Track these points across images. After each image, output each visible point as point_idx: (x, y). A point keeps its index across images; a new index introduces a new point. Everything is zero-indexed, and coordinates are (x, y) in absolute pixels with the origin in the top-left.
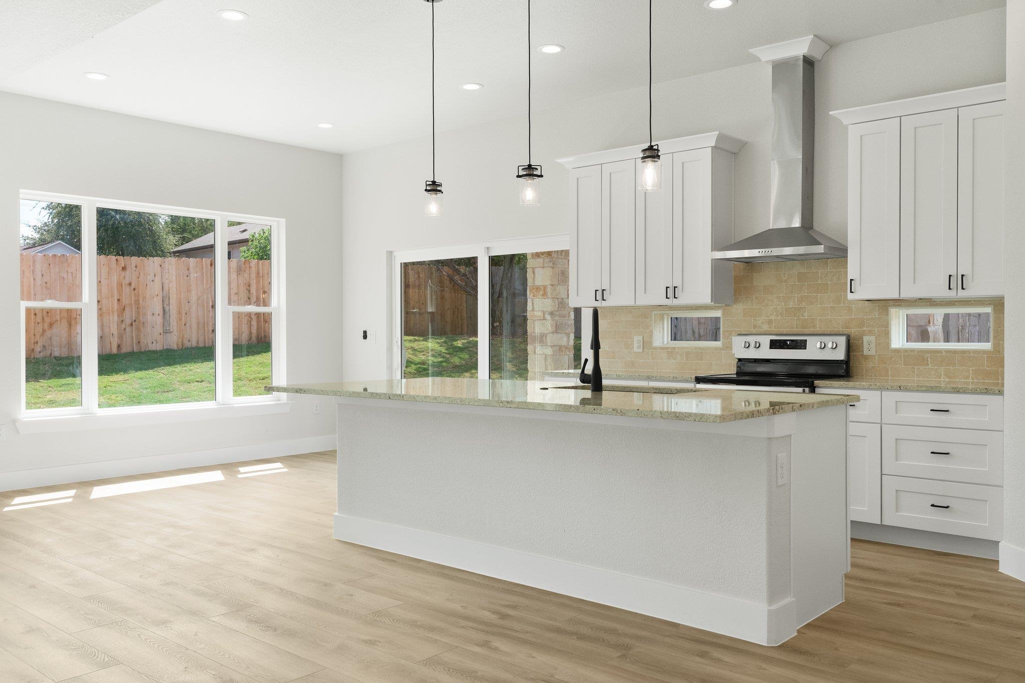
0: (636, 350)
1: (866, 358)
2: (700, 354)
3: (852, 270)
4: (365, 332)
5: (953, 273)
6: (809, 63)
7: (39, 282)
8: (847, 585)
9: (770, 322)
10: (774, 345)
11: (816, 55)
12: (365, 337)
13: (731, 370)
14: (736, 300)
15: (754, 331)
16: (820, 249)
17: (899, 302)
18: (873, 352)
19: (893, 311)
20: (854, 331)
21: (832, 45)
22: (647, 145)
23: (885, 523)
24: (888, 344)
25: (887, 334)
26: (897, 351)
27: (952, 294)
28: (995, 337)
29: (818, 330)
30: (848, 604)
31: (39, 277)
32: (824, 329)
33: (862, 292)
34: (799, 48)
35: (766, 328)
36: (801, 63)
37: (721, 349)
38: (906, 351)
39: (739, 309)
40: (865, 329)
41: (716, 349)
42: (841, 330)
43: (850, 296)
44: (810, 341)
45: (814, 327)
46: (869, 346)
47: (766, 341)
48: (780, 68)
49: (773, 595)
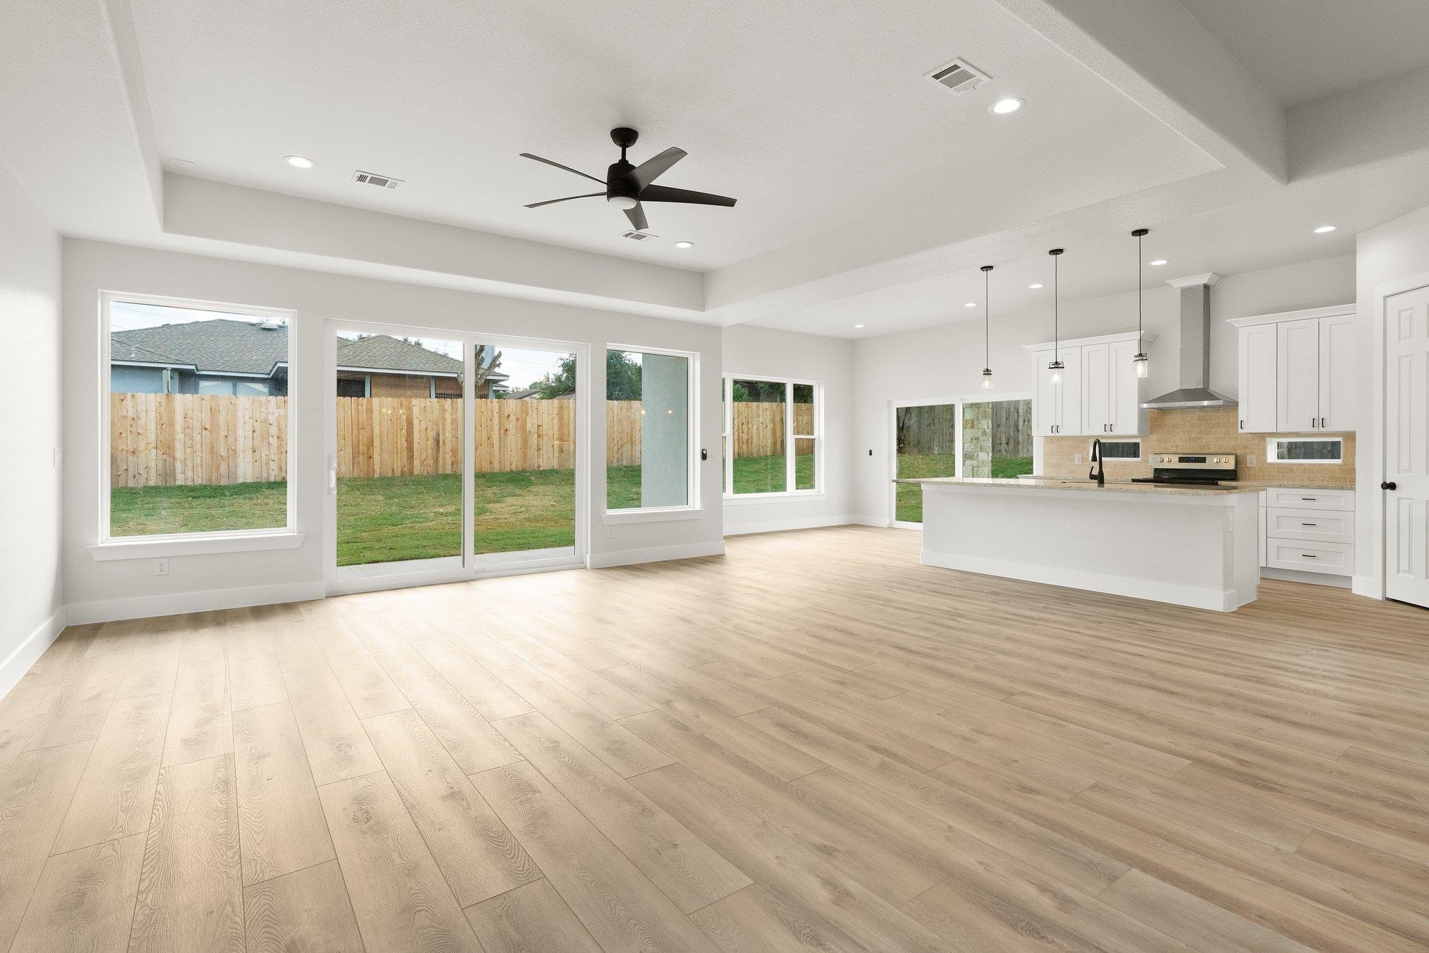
0: (1076, 462)
1: (1249, 468)
2: (1125, 466)
3: (1242, 413)
4: (871, 451)
5: (1316, 417)
6: (1207, 287)
7: (615, 419)
8: (1259, 592)
9: (1177, 446)
10: (1181, 460)
11: (1212, 283)
12: (871, 454)
13: (1151, 476)
14: (1152, 433)
15: (1165, 452)
16: (1220, 403)
17: (1272, 435)
18: (1254, 465)
19: (1268, 439)
20: (1240, 452)
21: (1222, 277)
22: (1137, 354)
23: (1269, 566)
24: (1265, 460)
25: (1265, 454)
26: (1272, 464)
27: (1315, 430)
28: (1344, 456)
29: (1213, 451)
30: (1259, 600)
31: (615, 415)
32: (1217, 450)
33: (1248, 429)
34: (1203, 279)
35: (1174, 449)
36: (1202, 289)
37: (1140, 462)
38: (1278, 464)
39: (1154, 437)
40: (1247, 450)
41: (1137, 462)
42: (1230, 451)
43: (1240, 431)
44: (1208, 458)
45: (1210, 449)
46: (1251, 460)
47: (1176, 458)
48: (1186, 292)
49: (1226, 587)
